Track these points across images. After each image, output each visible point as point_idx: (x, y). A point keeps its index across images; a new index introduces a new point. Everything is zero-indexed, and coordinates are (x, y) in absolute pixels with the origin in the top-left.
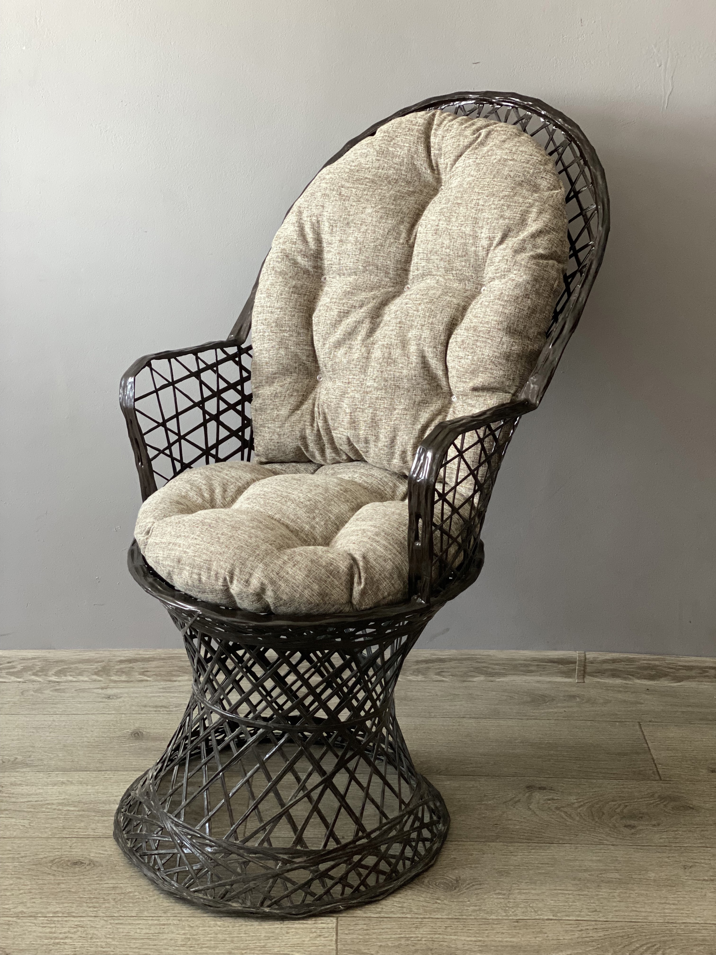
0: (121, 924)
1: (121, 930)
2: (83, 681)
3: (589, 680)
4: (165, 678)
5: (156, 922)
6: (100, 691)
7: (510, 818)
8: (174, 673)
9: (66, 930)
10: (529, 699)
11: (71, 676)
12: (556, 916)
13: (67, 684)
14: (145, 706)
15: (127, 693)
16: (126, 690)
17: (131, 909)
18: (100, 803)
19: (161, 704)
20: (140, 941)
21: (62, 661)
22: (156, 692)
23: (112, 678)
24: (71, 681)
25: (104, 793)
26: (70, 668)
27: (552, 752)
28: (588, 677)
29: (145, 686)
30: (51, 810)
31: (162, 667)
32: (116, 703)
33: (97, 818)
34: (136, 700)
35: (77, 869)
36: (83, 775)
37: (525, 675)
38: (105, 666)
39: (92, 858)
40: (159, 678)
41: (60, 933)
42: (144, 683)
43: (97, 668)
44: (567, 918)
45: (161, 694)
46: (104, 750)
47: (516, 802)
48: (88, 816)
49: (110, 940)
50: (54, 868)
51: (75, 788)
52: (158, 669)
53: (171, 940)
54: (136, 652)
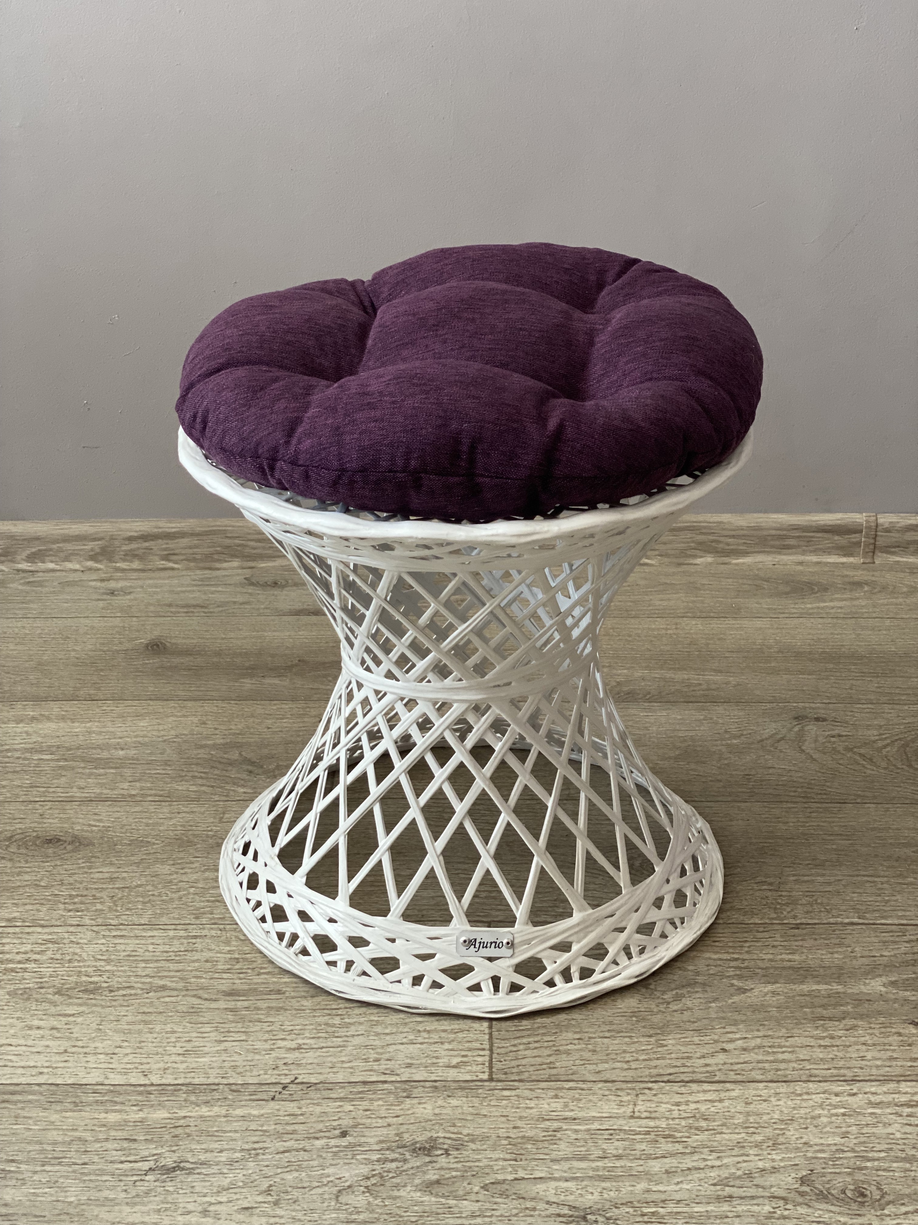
0: (122, 936)
1: (123, 947)
2: (71, 570)
3: (880, 559)
4: (202, 565)
5: (182, 933)
6: (99, 584)
7: (770, 765)
8: (216, 557)
9: (29, 947)
10: (788, 589)
11: (52, 562)
12: (864, 918)
13: (46, 574)
14: (170, 605)
15: (142, 587)
16: (140, 583)
17: (141, 912)
18: (92, 748)
19: (194, 603)
20: (151, 965)
21: (38, 539)
22: (188, 585)
23: (118, 565)
24: (53, 571)
25: (100, 733)
26: (51, 550)
27: (831, 666)
28: (880, 554)
29: (169, 577)
30: (11, 760)
31: (196, 547)
32: (121, 601)
33: (88, 771)
34: (155, 597)
35: (50, 851)
36: (68, 706)
37: (780, 553)
38: (106, 546)
39: (76, 833)
40: (192, 564)
41: (17, 953)
42: (171, 573)
43: (92, 550)
44: (883, 921)
45: (195, 588)
46: (102, 670)
47: (779, 741)
48: (73, 768)
49: (103, 963)
50: (13, 849)
51: (53, 725)
52: (191, 551)
53: (207, 961)
54: (154, 524)
